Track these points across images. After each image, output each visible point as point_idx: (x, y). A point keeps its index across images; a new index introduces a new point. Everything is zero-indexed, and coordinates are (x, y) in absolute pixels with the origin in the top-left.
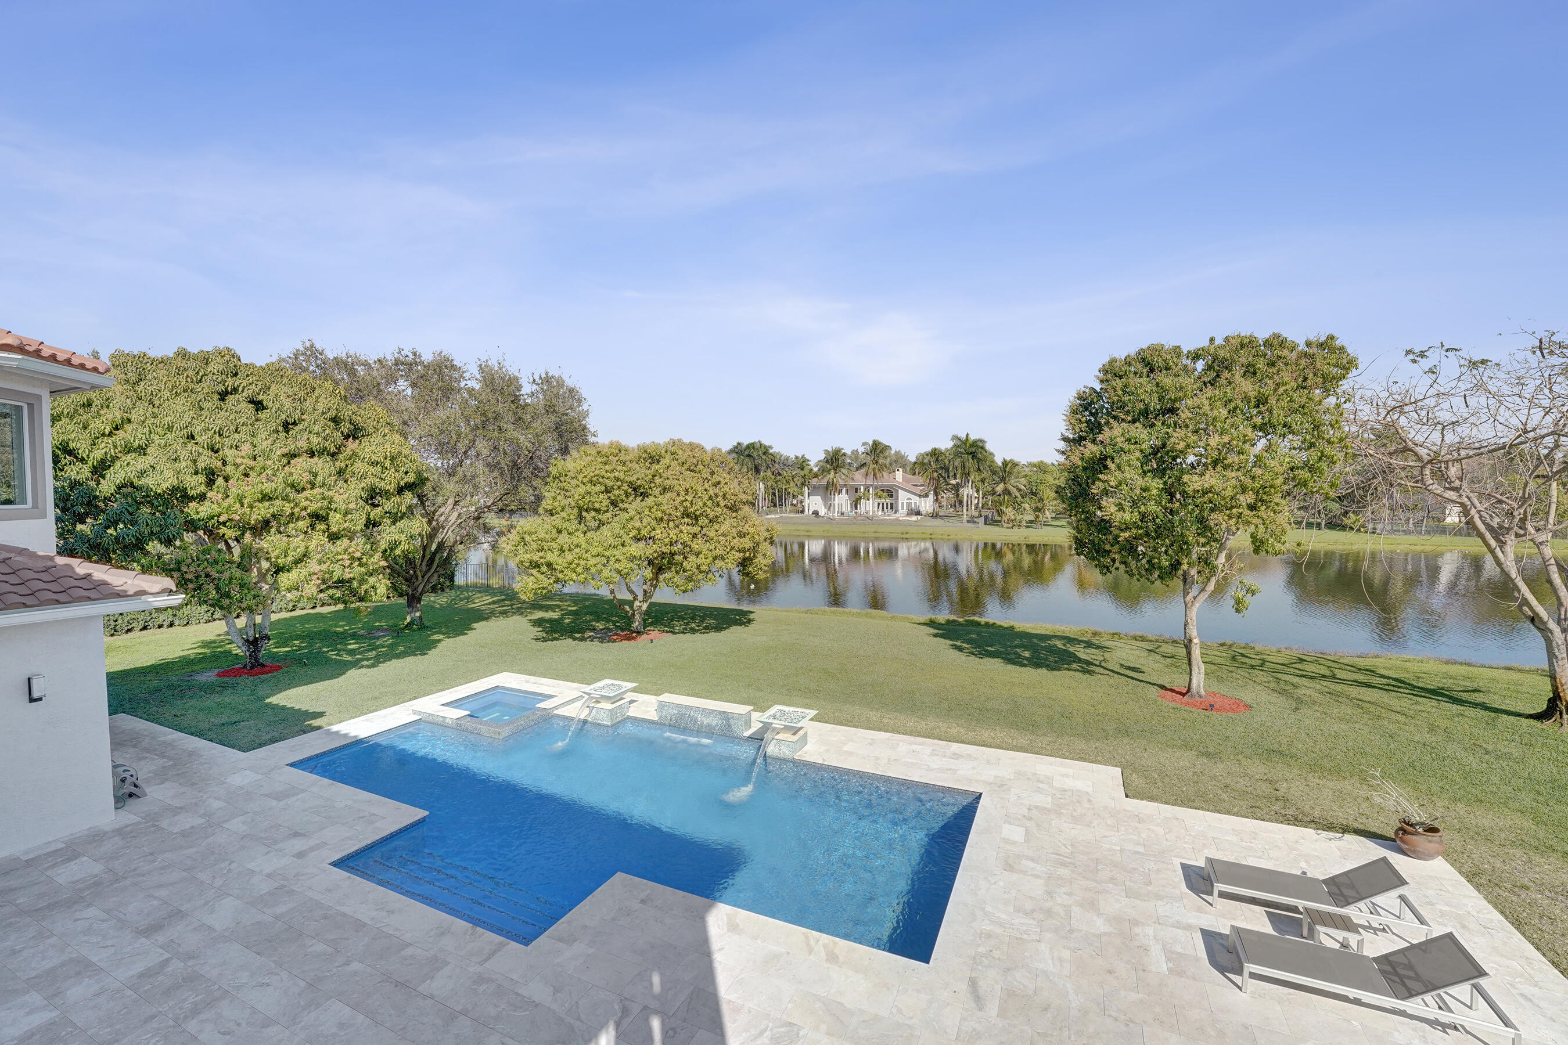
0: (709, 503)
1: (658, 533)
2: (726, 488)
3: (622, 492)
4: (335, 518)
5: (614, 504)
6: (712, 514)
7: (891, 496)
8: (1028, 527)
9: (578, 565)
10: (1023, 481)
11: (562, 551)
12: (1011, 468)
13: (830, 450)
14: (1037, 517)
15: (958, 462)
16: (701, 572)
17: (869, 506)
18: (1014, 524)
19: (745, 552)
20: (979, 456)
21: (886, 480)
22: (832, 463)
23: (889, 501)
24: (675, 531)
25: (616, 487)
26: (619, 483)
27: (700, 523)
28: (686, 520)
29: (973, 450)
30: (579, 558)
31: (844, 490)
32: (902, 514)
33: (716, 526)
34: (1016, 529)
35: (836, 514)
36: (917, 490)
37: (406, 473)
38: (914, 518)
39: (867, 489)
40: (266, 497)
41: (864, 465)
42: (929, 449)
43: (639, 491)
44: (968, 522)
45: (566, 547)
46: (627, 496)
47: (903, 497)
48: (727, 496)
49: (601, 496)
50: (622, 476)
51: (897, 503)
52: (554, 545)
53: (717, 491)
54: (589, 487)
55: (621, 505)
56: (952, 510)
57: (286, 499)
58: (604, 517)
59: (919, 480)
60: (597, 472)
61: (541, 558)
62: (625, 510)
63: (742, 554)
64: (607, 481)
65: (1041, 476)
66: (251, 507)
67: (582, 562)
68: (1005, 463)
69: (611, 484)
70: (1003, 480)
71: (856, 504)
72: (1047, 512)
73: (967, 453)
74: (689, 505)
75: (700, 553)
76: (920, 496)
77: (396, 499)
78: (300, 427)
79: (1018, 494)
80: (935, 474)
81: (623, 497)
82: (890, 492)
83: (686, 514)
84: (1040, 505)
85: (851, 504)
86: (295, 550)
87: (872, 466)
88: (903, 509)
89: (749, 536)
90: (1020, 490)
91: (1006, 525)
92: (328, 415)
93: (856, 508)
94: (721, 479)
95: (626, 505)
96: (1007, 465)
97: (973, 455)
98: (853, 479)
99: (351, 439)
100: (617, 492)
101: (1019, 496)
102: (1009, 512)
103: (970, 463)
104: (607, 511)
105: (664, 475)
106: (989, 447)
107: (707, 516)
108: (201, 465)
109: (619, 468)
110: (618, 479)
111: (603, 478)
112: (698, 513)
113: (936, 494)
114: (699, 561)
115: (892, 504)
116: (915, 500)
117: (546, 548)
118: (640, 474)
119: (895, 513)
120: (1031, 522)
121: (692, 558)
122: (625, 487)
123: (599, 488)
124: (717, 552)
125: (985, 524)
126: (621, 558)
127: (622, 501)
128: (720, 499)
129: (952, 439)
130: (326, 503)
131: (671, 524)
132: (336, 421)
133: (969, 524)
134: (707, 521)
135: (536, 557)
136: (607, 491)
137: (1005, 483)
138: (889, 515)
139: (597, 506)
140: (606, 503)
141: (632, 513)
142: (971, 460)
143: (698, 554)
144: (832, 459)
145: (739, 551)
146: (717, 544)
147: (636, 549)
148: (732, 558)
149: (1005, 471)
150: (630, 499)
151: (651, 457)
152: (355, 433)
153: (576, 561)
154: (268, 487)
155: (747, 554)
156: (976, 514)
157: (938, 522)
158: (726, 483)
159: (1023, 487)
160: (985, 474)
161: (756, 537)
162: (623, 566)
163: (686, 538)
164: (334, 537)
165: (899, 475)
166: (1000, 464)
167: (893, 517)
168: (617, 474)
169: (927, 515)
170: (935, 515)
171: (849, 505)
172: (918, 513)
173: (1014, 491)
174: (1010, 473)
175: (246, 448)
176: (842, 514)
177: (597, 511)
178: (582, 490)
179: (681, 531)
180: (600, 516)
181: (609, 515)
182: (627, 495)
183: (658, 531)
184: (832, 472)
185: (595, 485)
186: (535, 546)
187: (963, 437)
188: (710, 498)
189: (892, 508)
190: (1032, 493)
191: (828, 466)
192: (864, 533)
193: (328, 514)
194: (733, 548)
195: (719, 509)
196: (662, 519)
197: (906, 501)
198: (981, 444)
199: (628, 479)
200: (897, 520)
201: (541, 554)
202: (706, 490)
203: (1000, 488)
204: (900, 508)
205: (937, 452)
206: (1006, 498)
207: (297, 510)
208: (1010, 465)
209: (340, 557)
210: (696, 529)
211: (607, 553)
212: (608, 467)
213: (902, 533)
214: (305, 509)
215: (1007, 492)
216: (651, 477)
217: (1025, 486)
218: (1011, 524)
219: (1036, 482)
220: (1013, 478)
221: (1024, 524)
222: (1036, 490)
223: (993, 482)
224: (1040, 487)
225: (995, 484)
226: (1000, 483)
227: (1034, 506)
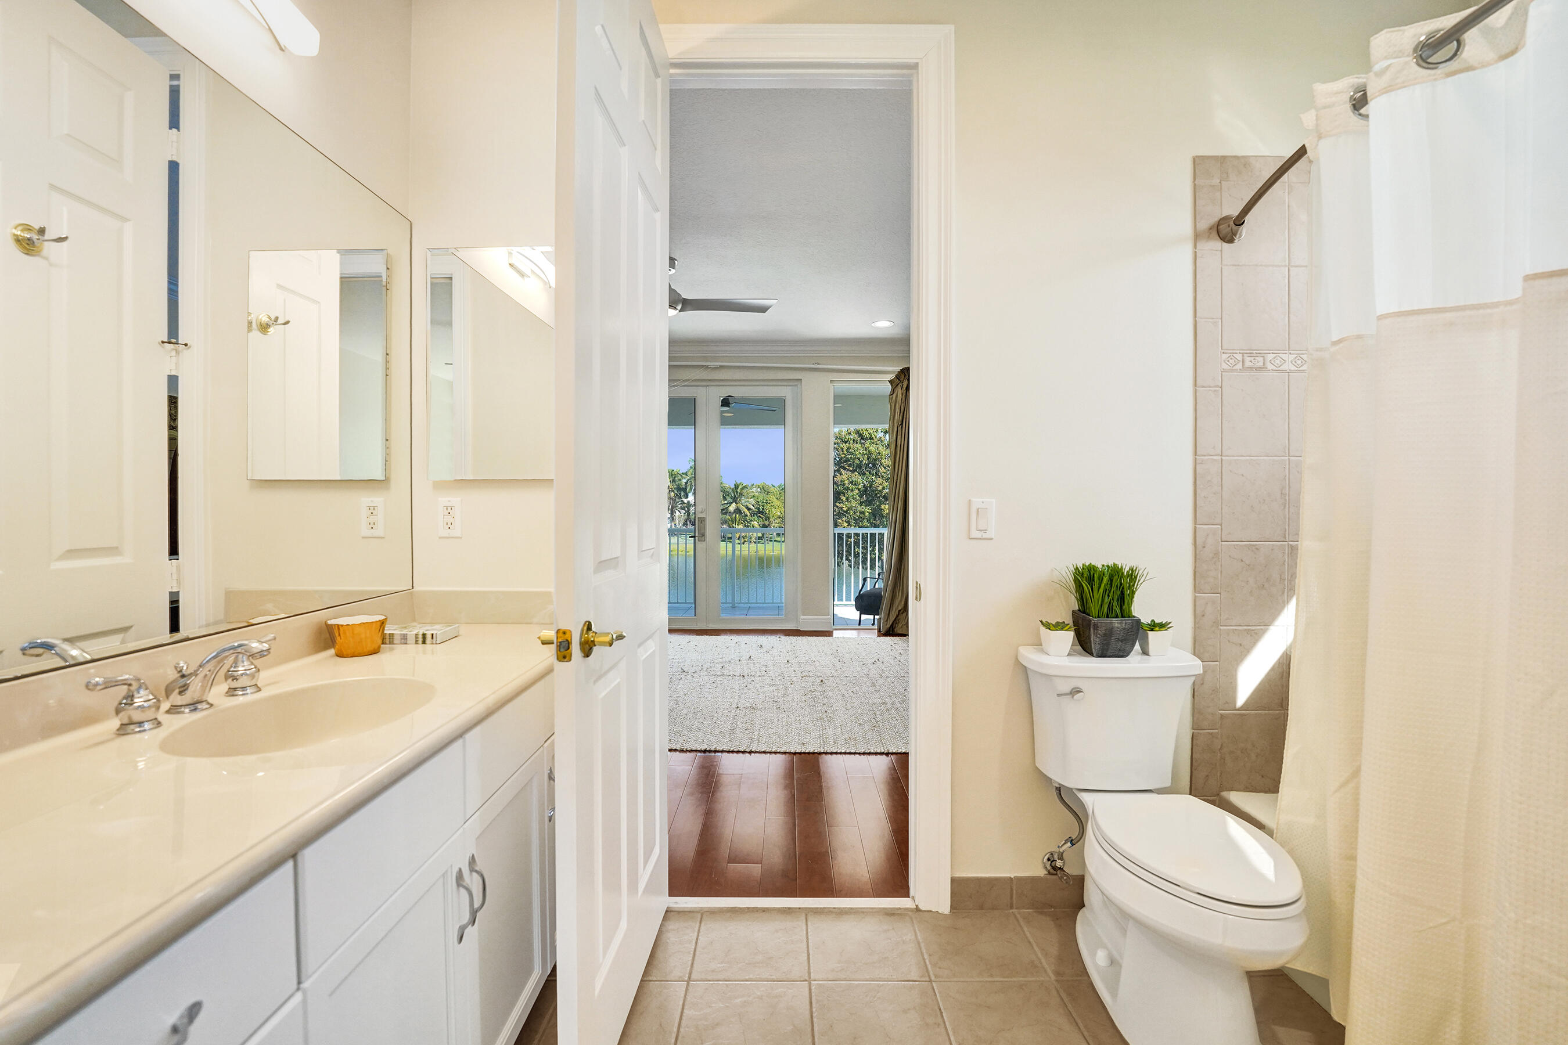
10: (752, 501)
12: (742, 489)
18: (744, 540)
65: (766, 497)
68: (737, 486)
70: (735, 500)
79: (748, 513)
84: (767, 523)
90: (749, 509)
96: (738, 487)
101: (749, 514)
113: (672, 513)
120: (759, 538)
137: (736, 503)
149: (737, 492)
159: (752, 507)
166: (733, 486)
173: (744, 510)
174: (741, 494)
190: (759, 512)
203: (732, 508)
206: (737, 515)
208: (740, 487)
215: (738, 511)
217: (754, 506)
218: (743, 540)
219: (763, 502)
220: (743, 498)
221: (753, 539)
222: (763, 509)
223: (726, 502)
224: (767, 507)
225: (727, 503)
226: (732, 503)
227: (761, 523)
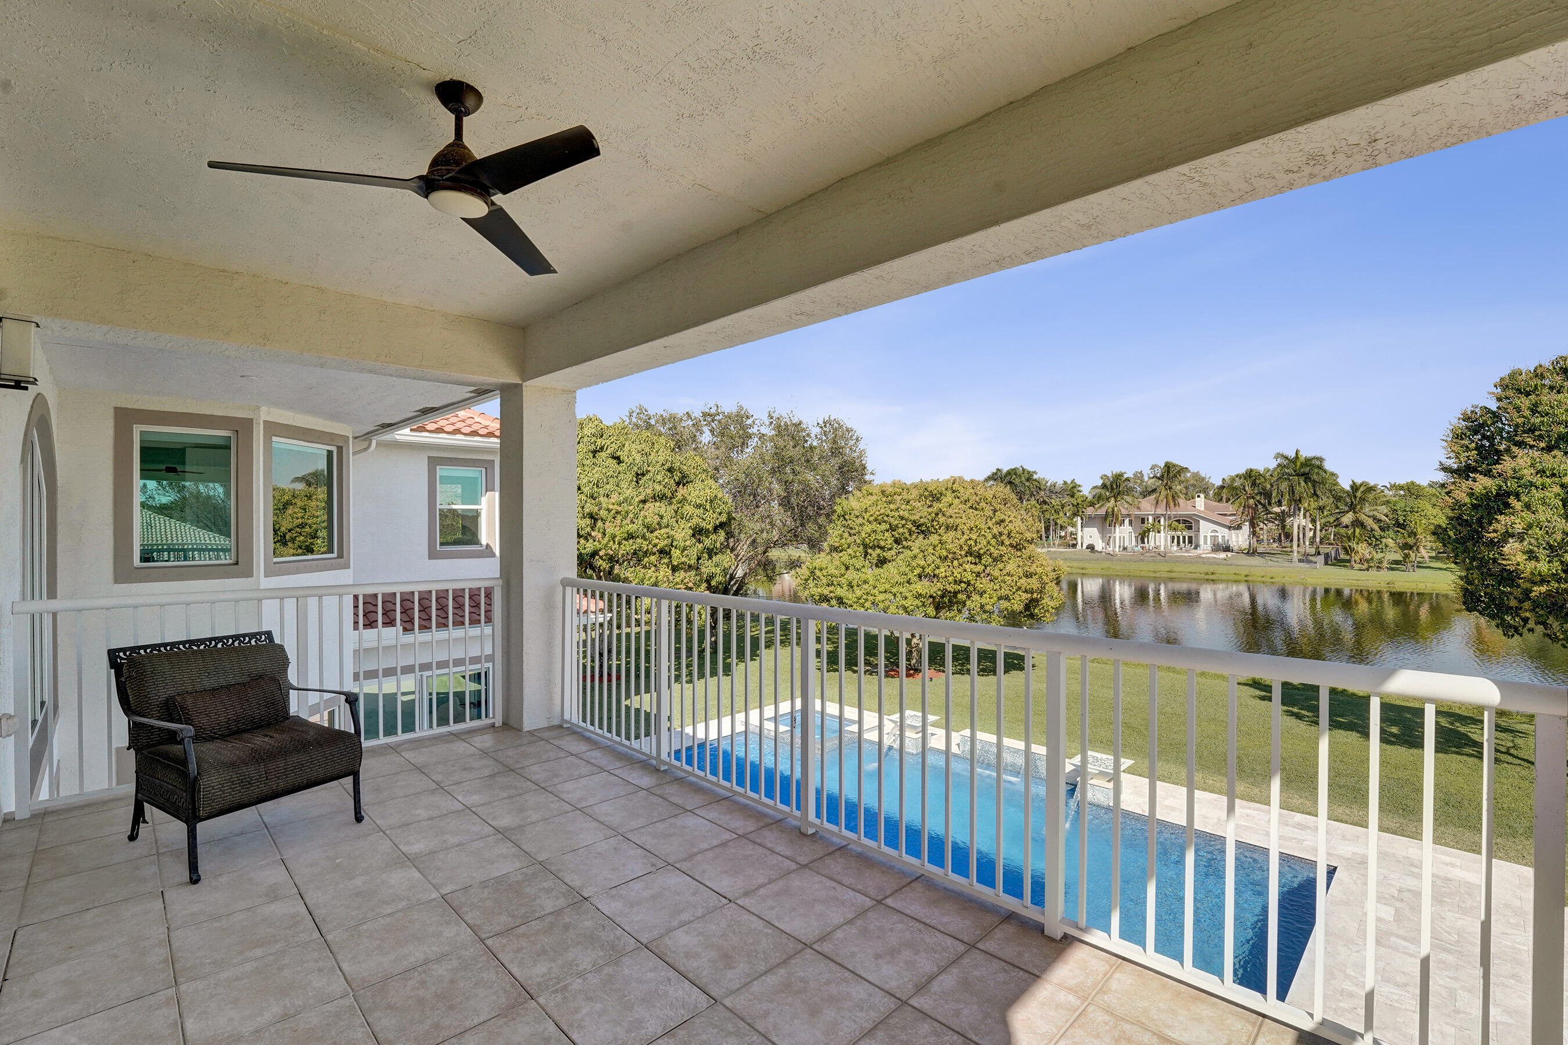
0: (994, 542)
1: (942, 571)
2: (1011, 527)
3: (906, 531)
4: (676, 553)
5: (897, 541)
6: (996, 553)
7: (1190, 528)
8: (1392, 569)
9: (866, 600)
10: (1384, 509)
11: (850, 586)
12: (1364, 493)
13: (1110, 475)
14: (1407, 556)
15: (1284, 486)
16: (985, 612)
17: (1160, 540)
18: (1368, 564)
19: (1032, 593)
20: (1315, 477)
21: (1184, 508)
22: (1112, 489)
23: (1186, 533)
24: (959, 570)
25: (900, 525)
26: (903, 522)
27: (983, 562)
28: (969, 558)
29: (1307, 470)
30: (868, 594)
31: (1127, 521)
32: (1205, 548)
33: (1001, 565)
34: (1373, 572)
35: (1117, 549)
36: (1227, 520)
37: (720, 514)
38: (1222, 555)
39: (1157, 519)
40: (630, 536)
41: (1154, 491)
42: (1242, 471)
43: (922, 530)
44: (1300, 561)
45: (854, 583)
46: (910, 535)
47: (1206, 530)
48: (1012, 535)
49: (886, 534)
50: (906, 514)
51: (1197, 536)
52: (843, 580)
53: (1001, 529)
54: (874, 526)
55: (904, 543)
56: (1275, 545)
57: (644, 537)
58: (888, 555)
59: (1230, 508)
60: (882, 511)
61: (831, 592)
62: (909, 548)
63: (1029, 595)
64: (892, 520)
65: (1411, 502)
66: (620, 544)
67: (871, 598)
68: (1355, 487)
69: (897, 522)
70: (1352, 507)
71: (1143, 537)
72: (1422, 549)
73: (1298, 475)
74: (973, 544)
75: (985, 592)
76: (1230, 528)
77: (713, 537)
78: (647, 477)
79: (1376, 527)
80: (1251, 502)
81: (907, 535)
82: (1189, 523)
83: (970, 553)
84: (1411, 541)
85: (1136, 538)
86: (649, 580)
87: (1164, 493)
88: (1205, 543)
89: (1037, 576)
90: (1378, 521)
91: (1357, 566)
92: (666, 467)
93: (1143, 542)
94: (1006, 518)
95: (910, 543)
96: (1358, 489)
97: (1307, 477)
98: (1139, 508)
99: (681, 486)
100: (901, 530)
102: (1363, 549)
103: (1302, 487)
104: (890, 549)
105: (948, 514)
106: (1328, 466)
107: (991, 555)
108: (587, 510)
109: (903, 507)
110: (902, 518)
111: (888, 516)
112: (982, 552)
113: (1253, 525)
114: (983, 601)
115: (1190, 538)
116: (1223, 534)
117: (835, 583)
118: (922, 513)
119: (1196, 548)
120: (1397, 562)
121: (975, 597)
122: (910, 526)
123: (884, 526)
124: (1003, 592)
125: (1326, 563)
126: (908, 595)
127: (906, 539)
128: (1004, 537)
129: (1276, 458)
130: (670, 541)
131: (956, 563)
132: (670, 470)
133: (1302, 564)
134: (990, 560)
135: (826, 592)
136: (892, 528)
137: (1355, 512)
138: (1187, 551)
139: (882, 543)
140: (890, 541)
141: (916, 551)
142: (1303, 484)
143: (981, 594)
144: (1112, 486)
145: (1026, 591)
146: (1002, 585)
147: (923, 587)
148: (1018, 599)
149: (1355, 497)
150: (914, 537)
151: (932, 495)
152: (683, 481)
153: (865, 597)
154: (632, 528)
155: (1035, 596)
156: (1313, 551)
157: (1256, 560)
158: (1011, 521)
159: (1384, 518)
160: (1326, 500)
161: (1044, 577)
162: (910, 603)
163: (970, 577)
164: (674, 569)
165: (1200, 503)
166: (1348, 488)
167: (1194, 553)
168: (901, 513)
169: (1241, 551)
170: (1251, 552)
171: (1134, 539)
172: (1227, 549)
173: (1370, 523)
174: (1363, 500)
175: (615, 498)
176: (1125, 549)
177: (882, 548)
178: (868, 528)
179: (965, 571)
180: (885, 554)
181: (893, 552)
182: (911, 533)
183: (942, 570)
184: (1112, 500)
185: (880, 524)
186: (825, 581)
187: (1292, 455)
188: (994, 537)
189: (1190, 542)
190: (1398, 525)
191: (1108, 494)
192: (1154, 572)
193: (671, 550)
194: (1019, 588)
195: (1003, 548)
196: (946, 558)
197: (1209, 535)
198: (1318, 463)
199: (913, 518)
200: (1199, 557)
201: (832, 588)
202: (989, 528)
203: (1348, 519)
204: (1202, 542)
205: (1253, 473)
206: (1358, 530)
207: (650, 546)
208: (1362, 489)
209: (678, 586)
210: (979, 568)
211: (894, 590)
212: (892, 506)
213: (1207, 574)
214: (655, 545)
215: (1358, 523)
216: (933, 515)
217: (1387, 516)
218: (1366, 565)
219: (1405, 511)
220: (1367, 505)
221: (1385, 564)
222: (1404, 521)
223: (1337, 511)
224: (1411, 517)
225: (1339, 513)
226: (1347, 512)
227: (1401, 541)
